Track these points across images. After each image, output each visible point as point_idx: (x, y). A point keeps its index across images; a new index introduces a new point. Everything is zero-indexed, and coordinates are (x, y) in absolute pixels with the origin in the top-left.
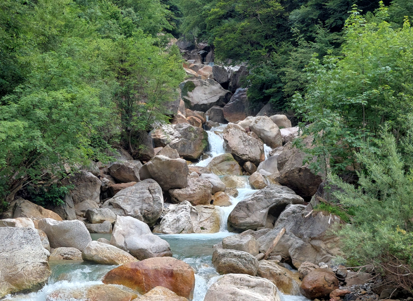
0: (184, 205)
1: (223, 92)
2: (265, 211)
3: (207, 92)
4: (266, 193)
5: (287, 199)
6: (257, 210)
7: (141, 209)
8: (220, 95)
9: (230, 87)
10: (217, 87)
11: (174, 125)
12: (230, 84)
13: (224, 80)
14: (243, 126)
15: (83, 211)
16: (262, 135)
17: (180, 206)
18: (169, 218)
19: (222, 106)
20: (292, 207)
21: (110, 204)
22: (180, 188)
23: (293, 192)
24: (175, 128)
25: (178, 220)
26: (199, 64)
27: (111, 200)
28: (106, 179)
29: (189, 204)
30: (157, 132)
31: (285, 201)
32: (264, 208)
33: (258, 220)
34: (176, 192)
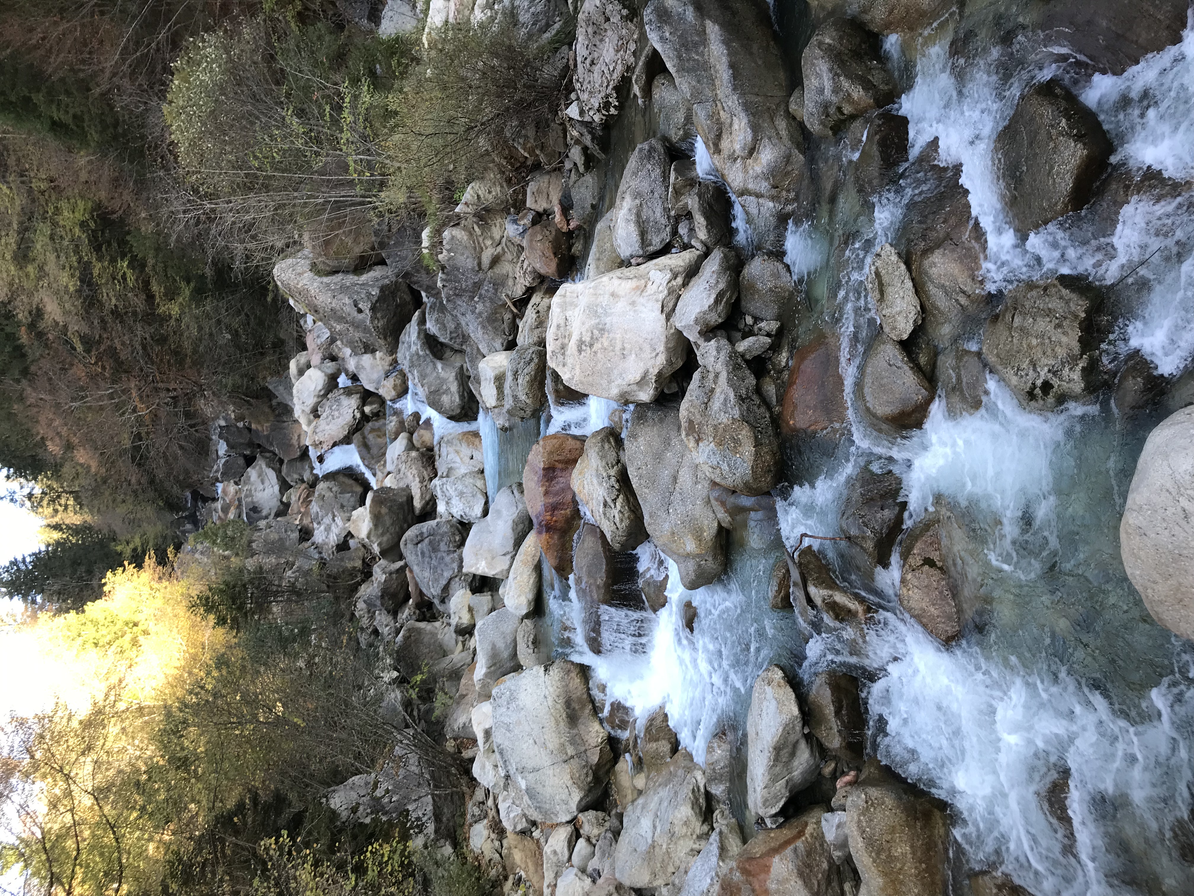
0: (438, 489)
1: (261, 463)
2: (439, 365)
3: (261, 487)
4: (412, 366)
5: (419, 333)
6: (438, 377)
7: (449, 552)
8: (264, 466)
9: (252, 452)
10: (252, 473)
11: (315, 525)
12: (247, 452)
13: (241, 461)
14: (309, 423)
15: (457, 643)
16: (322, 393)
17: (439, 494)
18: (458, 509)
19: (281, 462)
20: (431, 326)
21: (443, 601)
22: (412, 498)
23: (408, 326)
24: (319, 523)
25: (461, 494)
26: (219, 505)
27: (436, 601)
28: (405, 614)
29: (436, 481)
30: (327, 550)
31: (422, 336)
32: (435, 367)
33: (454, 374)
34: (418, 504)
